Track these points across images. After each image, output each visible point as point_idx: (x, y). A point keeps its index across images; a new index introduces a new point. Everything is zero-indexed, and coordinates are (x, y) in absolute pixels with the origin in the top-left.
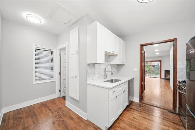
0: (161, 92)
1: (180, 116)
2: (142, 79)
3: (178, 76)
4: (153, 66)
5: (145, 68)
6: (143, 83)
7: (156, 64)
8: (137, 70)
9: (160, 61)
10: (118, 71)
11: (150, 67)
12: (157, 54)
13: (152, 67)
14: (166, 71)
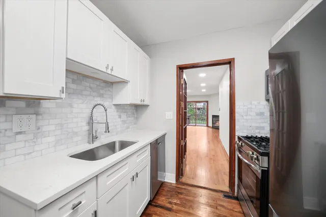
0: (209, 150)
1: (241, 203)
2: (182, 134)
3: (237, 127)
4: (199, 109)
5: (185, 113)
6: (182, 142)
7: (202, 107)
8: (171, 115)
9: (207, 102)
10: (137, 118)
11: (194, 110)
12: (204, 90)
13: (197, 111)
14: (214, 116)
